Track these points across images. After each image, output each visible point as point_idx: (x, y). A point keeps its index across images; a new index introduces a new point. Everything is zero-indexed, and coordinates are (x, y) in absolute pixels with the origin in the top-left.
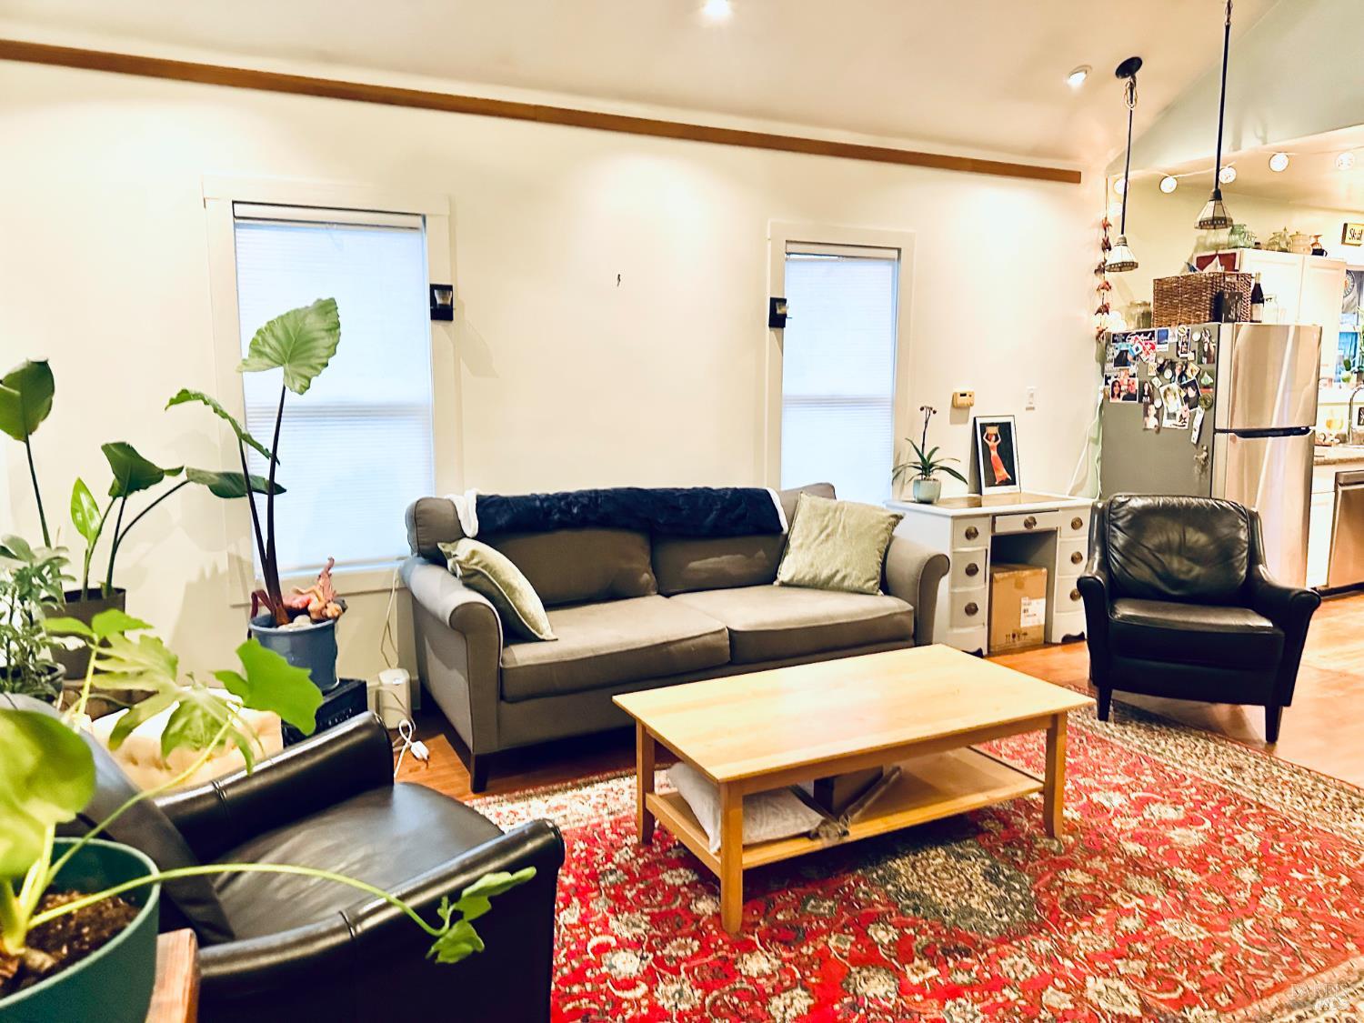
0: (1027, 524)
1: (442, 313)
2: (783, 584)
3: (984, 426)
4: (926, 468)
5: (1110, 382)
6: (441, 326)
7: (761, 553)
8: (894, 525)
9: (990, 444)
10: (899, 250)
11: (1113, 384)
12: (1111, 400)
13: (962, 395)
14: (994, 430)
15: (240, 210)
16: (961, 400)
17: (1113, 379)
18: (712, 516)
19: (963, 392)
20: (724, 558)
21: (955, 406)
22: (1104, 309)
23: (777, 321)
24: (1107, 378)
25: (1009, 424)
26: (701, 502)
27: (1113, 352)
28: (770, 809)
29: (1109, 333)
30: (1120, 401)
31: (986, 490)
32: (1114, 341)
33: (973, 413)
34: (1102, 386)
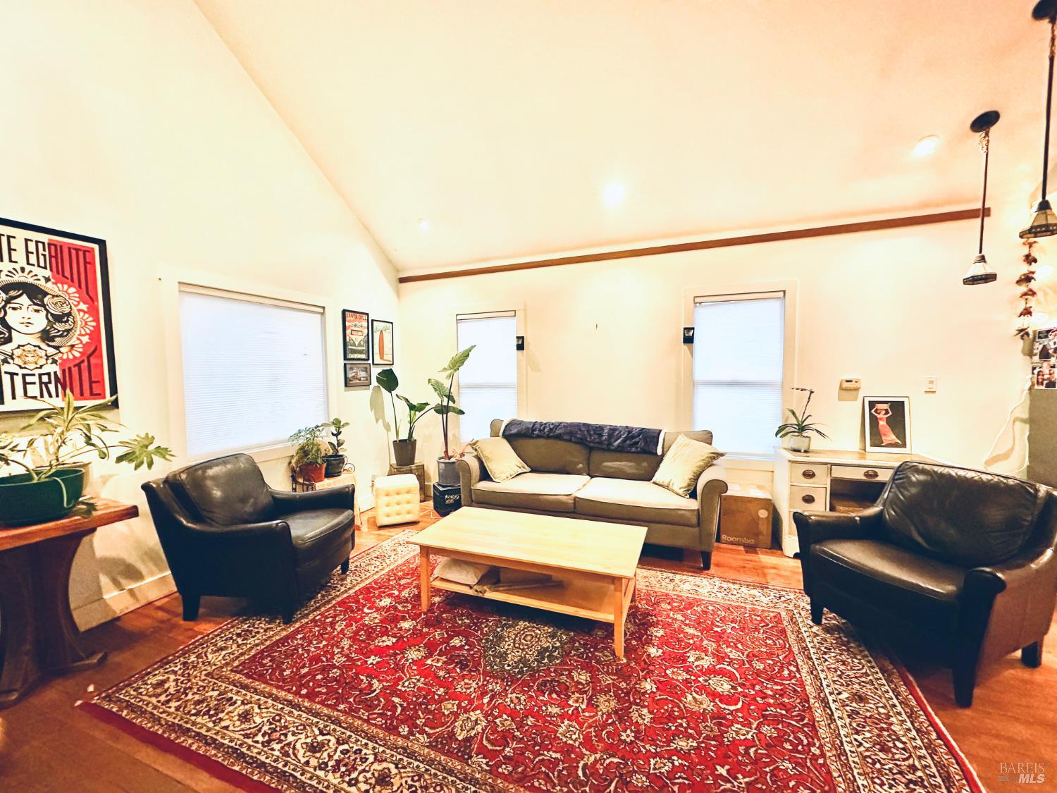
0: (867, 474)
1: (520, 347)
2: (655, 483)
3: (872, 404)
4: (802, 428)
5: (1036, 372)
6: (520, 352)
7: (645, 464)
8: (714, 458)
9: (878, 416)
10: (784, 291)
11: (1038, 375)
12: (1036, 387)
13: (847, 381)
14: (886, 406)
15: (459, 317)
16: (846, 385)
17: (1038, 370)
18: (619, 441)
19: (849, 378)
20: (624, 463)
21: (841, 388)
22: (1027, 312)
23: (689, 340)
24: (1034, 369)
25: (903, 402)
26: (617, 432)
27: (1038, 347)
28: (459, 569)
29: (1035, 332)
30: (1043, 387)
31: (869, 448)
32: (1040, 338)
33: (861, 394)
34: (1031, 376)
